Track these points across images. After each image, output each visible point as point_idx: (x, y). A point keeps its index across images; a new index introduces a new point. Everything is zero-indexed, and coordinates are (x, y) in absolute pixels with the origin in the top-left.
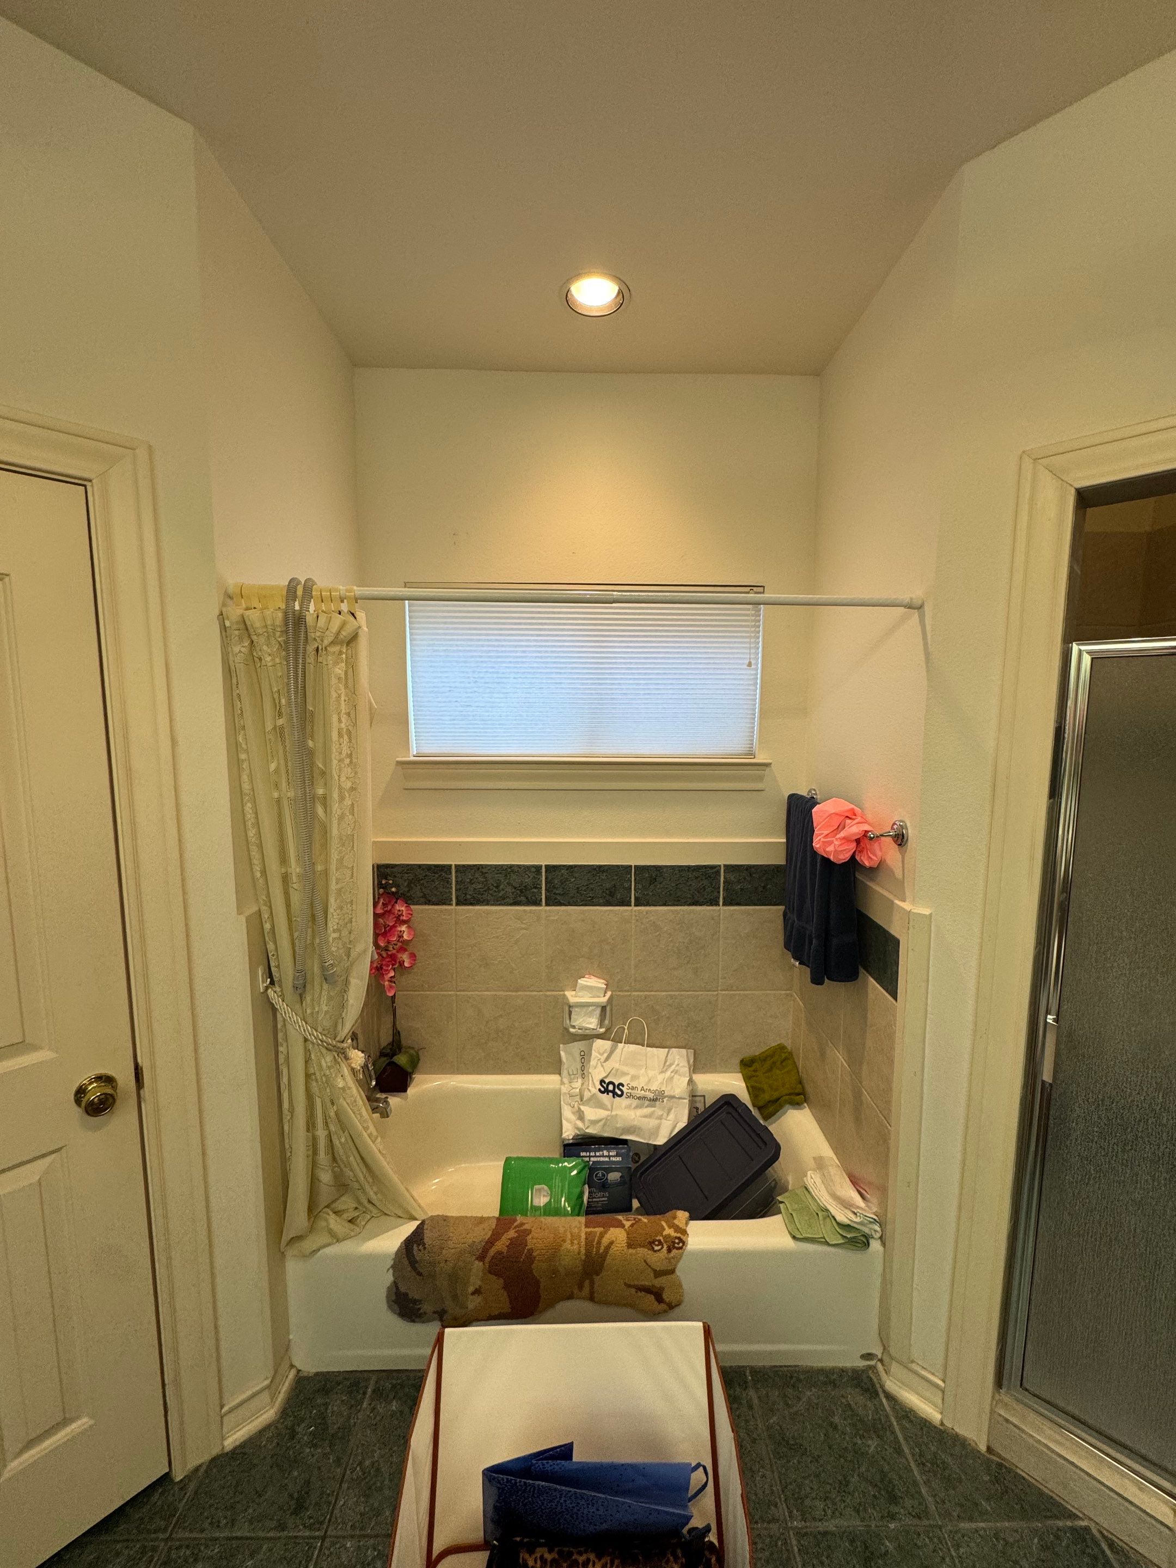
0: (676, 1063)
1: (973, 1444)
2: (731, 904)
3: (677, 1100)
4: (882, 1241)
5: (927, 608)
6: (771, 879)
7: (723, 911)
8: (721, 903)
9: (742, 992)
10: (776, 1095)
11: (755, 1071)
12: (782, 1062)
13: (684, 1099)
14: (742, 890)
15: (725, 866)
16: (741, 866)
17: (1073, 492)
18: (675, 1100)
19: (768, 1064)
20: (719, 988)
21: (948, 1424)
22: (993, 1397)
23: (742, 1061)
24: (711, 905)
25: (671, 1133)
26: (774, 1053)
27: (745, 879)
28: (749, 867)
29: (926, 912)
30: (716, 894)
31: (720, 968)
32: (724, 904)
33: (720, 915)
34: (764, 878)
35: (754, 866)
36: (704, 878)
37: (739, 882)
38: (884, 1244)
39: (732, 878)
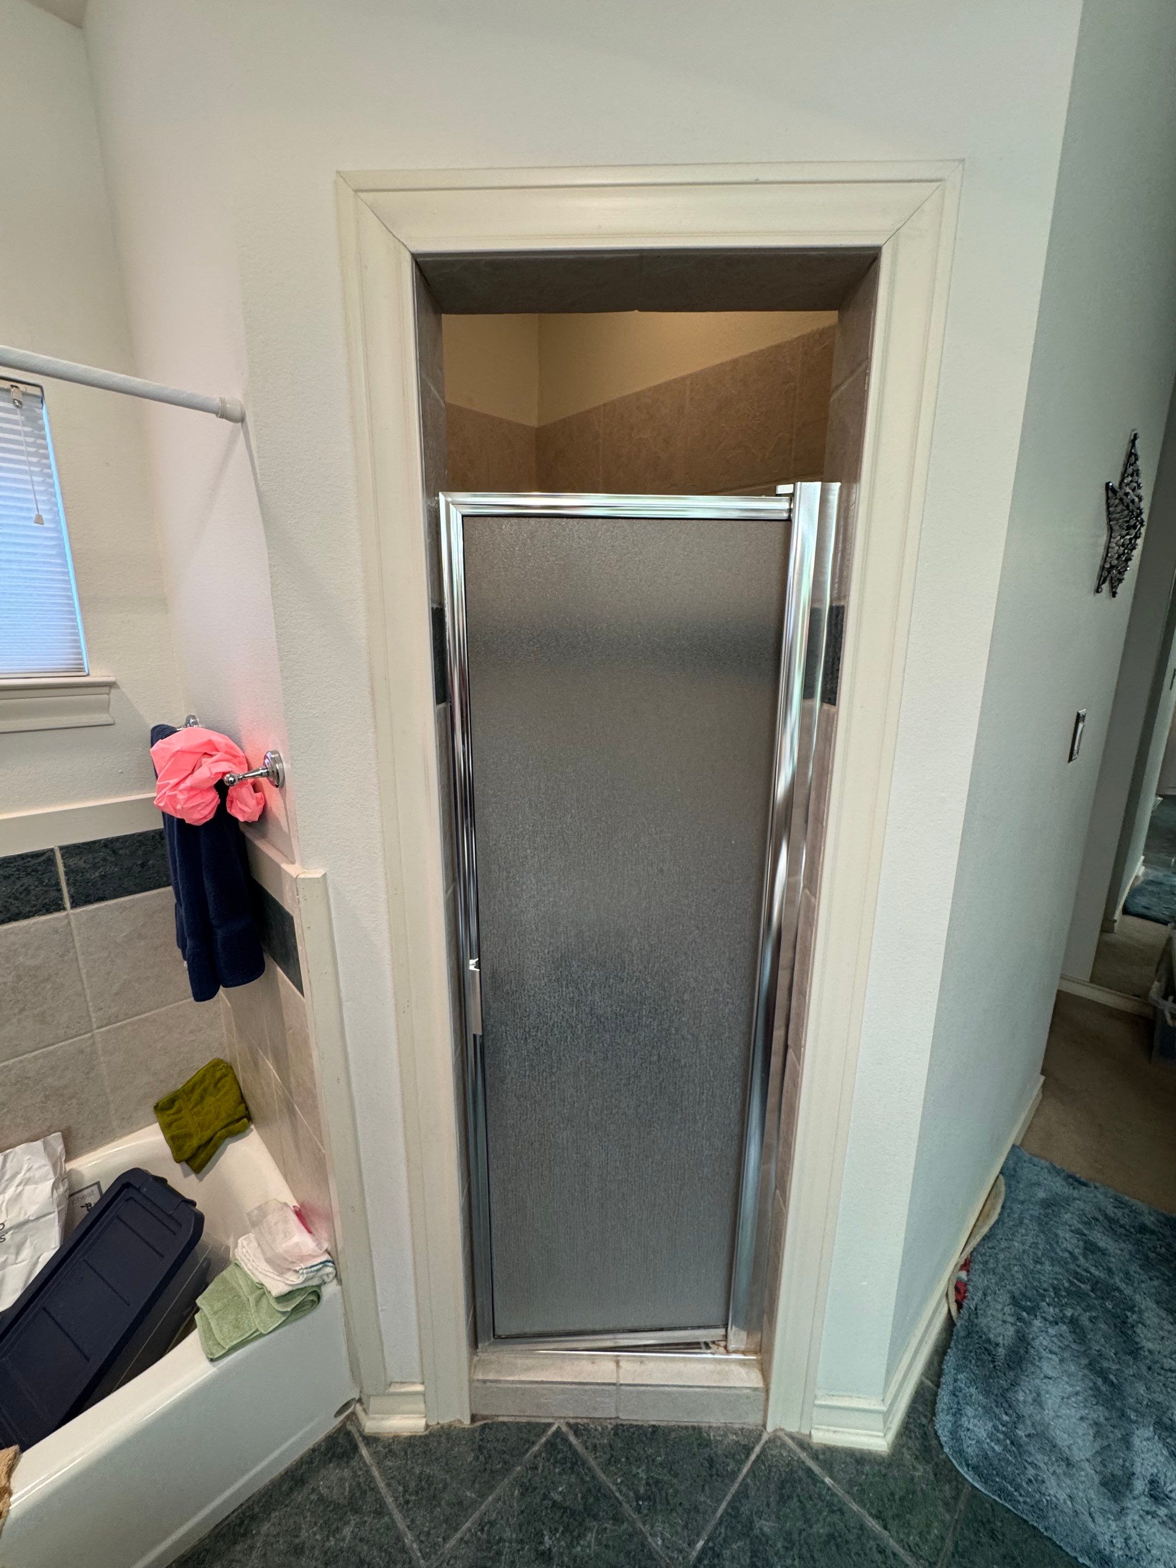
0: (25, 1167)
1: (458, 1425)
2: (88, 902)
3: (34, 1223)
4: (337, 1279)
5: (249, 419)
6: (152, 852)
7: (73, 916)
8: (68, 905)
9: (135, 1018)
10: (207, 1134)
11: (179, 1111)
12: (216, 1085)
13: (50, 1213)
14: (102, 877)
15: (61, 848)
16: (94, 842)
17: (408, 258)
18: (31, 1225)
19: (195, 1096)
20: (95, 1026)
21: (433, 1423)
22: (471, 1361)
23: (156, 1108)
24: (49, 911)
25: (26, 1281)
26: (204, 1076)
27: (105, 860)
28: (108, 844)
29: (317, 874)
30: (53, 894)
31: (88, 998)
32: (75, 905)
33: (69, 924)
34: (140, 852)
35: (117, 839)
36: (22, 875)
37: (95, 867)
38: (340, 1282)
39: (81, 864)
